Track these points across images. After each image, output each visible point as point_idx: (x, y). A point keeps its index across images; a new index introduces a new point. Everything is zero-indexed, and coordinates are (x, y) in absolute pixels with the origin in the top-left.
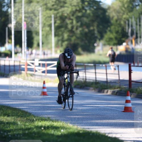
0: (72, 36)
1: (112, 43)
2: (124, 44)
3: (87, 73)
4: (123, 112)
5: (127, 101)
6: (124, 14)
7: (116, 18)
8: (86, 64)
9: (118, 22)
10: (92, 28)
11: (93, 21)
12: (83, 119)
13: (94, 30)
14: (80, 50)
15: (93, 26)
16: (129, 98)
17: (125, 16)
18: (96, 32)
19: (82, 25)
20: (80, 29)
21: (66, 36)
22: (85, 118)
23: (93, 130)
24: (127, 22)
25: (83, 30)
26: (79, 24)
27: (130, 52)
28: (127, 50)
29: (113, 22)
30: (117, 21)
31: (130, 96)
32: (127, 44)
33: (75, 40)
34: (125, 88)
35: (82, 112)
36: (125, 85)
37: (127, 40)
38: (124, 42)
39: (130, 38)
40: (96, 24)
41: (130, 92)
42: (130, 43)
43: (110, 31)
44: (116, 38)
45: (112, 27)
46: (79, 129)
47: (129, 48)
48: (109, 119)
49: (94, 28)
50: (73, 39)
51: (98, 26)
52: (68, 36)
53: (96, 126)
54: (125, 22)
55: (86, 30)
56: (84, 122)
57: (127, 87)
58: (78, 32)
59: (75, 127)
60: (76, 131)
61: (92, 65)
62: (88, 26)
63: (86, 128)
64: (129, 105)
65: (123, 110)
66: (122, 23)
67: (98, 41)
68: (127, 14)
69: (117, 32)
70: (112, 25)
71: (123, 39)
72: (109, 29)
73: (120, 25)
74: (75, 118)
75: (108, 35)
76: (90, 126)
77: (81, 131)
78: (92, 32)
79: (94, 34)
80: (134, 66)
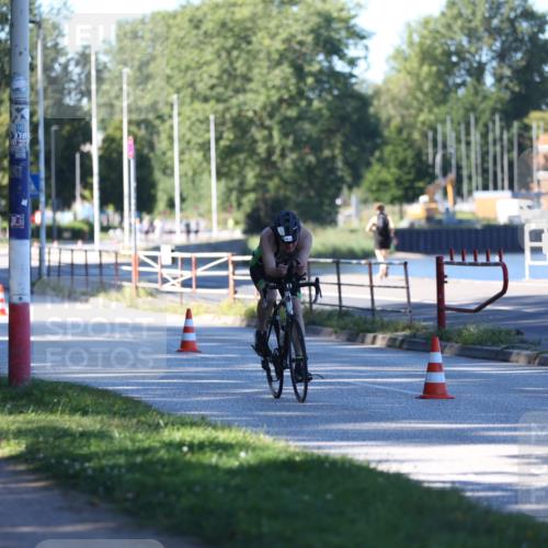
0: (270, 177)
1: (387, 196)
2: (424, 199)
4: (421, 397)
5: (433, 368)
6: (420, 110)
7: (396, 122)
8: (312, 260)
9: (405, 135)
10: (327, 153)
11: (331, 132)
12: (302, 421)
13: (333, 158)
15: (332, 147)
16: (437, 357)
17: (424, 117)
18: (340, 164)
19: (297, 146)
20: (293, 156)
21: (251, 176)
22: (310, 418)
23: (332, 452)
24: (430, 135)
25: (301, 159)
26: (289, 142)
27: (439, 222)
28: (430, 216)
31: (442, 351)
32: (432, 200)
33: (279, 189)
34: (425, 328)
36: (426, 320)
37: (430, 189)
38: (422, 192)
39: (440, 181)
41: (441, 339)
42: (438, 196)
43: (382, 161)
44: (398, 182)
45: (388, 150)
46: (292, 449)
47: (436, 210)
48: (381, 419)
49: (335, 152)
50: (272, 184)
52: (258, 176)
53: (342, 439)
54: (425, 135)
55: (311, 159)
56: (306, 428)
57: (432, 324)
58: (288, 163)
60: (283, 456)
61: (329, 260)
62: (316, 147)
63: (313, 448)
64: (439, 378)
65: (421, 393)
66: (416, 136)
67: (345, 191)
68: (430, 110)
69: (402, 164)
70: (386, 142)
71: (420, 185)
72: (377, 154)
73: (410, 142)
74: (279, 418)
75: (375, 174)
76: (323, 440)
77: (298, 454)
78: (327, 166)
79: (333, 170)
80: (451, 263)
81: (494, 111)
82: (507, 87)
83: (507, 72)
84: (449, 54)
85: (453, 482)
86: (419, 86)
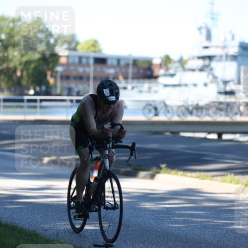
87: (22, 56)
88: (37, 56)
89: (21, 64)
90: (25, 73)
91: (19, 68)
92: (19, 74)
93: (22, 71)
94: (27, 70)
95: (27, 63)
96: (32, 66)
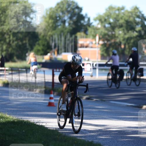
1: (40, 53)
2: (49, 54)
3: (20, 76)
4: (48, 106)
5: (51, 98)
6: (49, 32)
7: (43, 34)
8: (20, 69)
9: (45, 38)
10: (24, 42)
11: (26, 36)
12: (17, 111)
13: (26, 43)
14: (15, 58)
15: (25, 40)
16: (52, 96)
17: (50, 33)
18: (28, 45)
19: (17, 40)
20: (16, 42)
21: (4, 47)
22: (19, 110)
23: (25, 119)
24: (51, 38)
25: (18, 43)
26: (15, 39)
27: (53, 61)
28: (51, 59)
29: (40, 37)
30: (43, 36)
31: (53, 94)
32: (51, 55)
33: (11, 51)
34: (49, 88)
35: (17, 106)
36: (49, 86)
37: (51, 52)
38: (49, 52)
39: (54, 50)
40: (27, 39)
41: (53, 91)
42: (53, 54)
43: (39, 44)
44: (43, 50)
45: (40, 42)
46: (14, 118)
47: (52, 58)
48: (37, 111)
49: (26, 41)
51: (29, 40)
52: (7, 47)
53: (27, 116)
54: (50, 38)
55: (20, 43)
56: (18, 113)
57: (51, 87)
58: (14, 44)
59: (11, 117)
60: (12, 120)
61: (25, 70)
62: (22, 40)
63: (20, 118)
64: (52, 101)
65: (48, 105)
66: (48, 38)
67: (29, 52)
68: (52, 32)
69: (44, 45)
70: (40, 39)
71: (48, 51)
72: (37, 43)
73: (46, 40)
74: (11, 110)
75: (37, 47)
76: (22, 116)
77: (16, 120)
78: (24, 45)
79: (26, 46)
80: (56, 71)
81: (68, 32)
82: (71, 26)
83: (72, 22)
84: (56, 17)
85: (56, 128)
86: (49, 25)
87: (125, 34)
88: (135, 34)
89: (124, 40)
90: (127, 46)
91: (123, 42)
92: (123, 46)
93: (125, 45)
94: (128, 44)
95: (129, 39)
96: (132, 41)
